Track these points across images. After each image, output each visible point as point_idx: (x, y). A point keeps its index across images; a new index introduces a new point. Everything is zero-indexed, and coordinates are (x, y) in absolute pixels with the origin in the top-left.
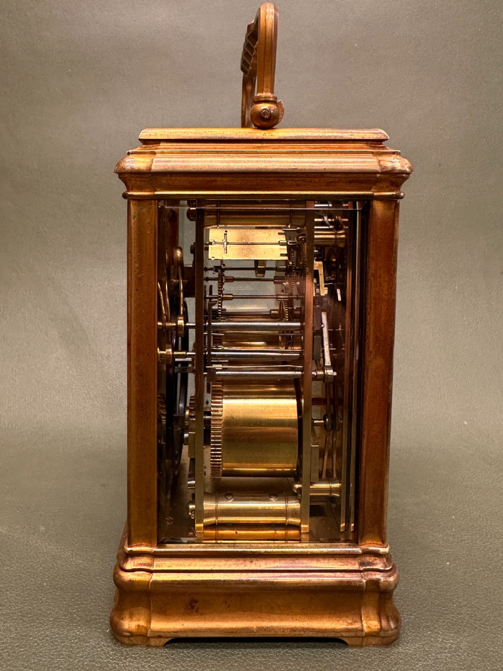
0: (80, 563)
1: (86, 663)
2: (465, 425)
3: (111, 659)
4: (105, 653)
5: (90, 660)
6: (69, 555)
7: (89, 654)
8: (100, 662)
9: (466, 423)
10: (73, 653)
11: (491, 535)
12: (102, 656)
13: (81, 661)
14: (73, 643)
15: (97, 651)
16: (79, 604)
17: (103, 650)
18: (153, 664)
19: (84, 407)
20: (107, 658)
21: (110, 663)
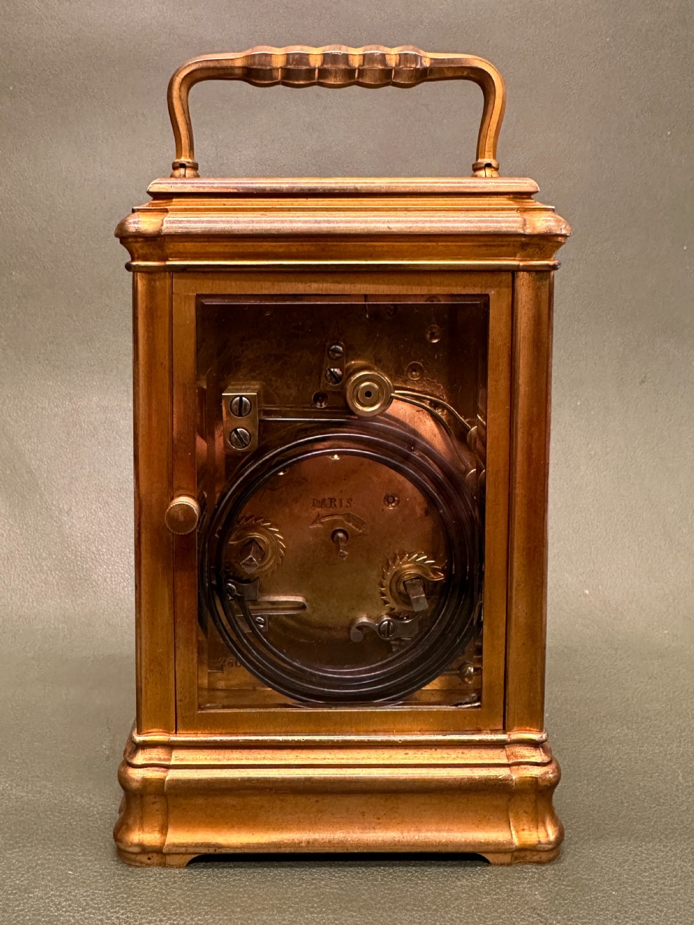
0: (22, 797)
1: (28, 918)
2: (585, 595)
3: (63, 911)
4: (56, 905)
5: (33, 914)
6: (7, 787)
7: (32, 906)
8: (48, 916)
9: (587, 592)
10: (9, 906)
11: (605, 741)
12: (51, 907)
13: (22, 915)
14: (10, 894)
15: (45, 902)
16: (20, 847)
17: (52, 901)
18: (122, 914)
19: (33, 584)
20: (58, 910)
21: (62, 915)
